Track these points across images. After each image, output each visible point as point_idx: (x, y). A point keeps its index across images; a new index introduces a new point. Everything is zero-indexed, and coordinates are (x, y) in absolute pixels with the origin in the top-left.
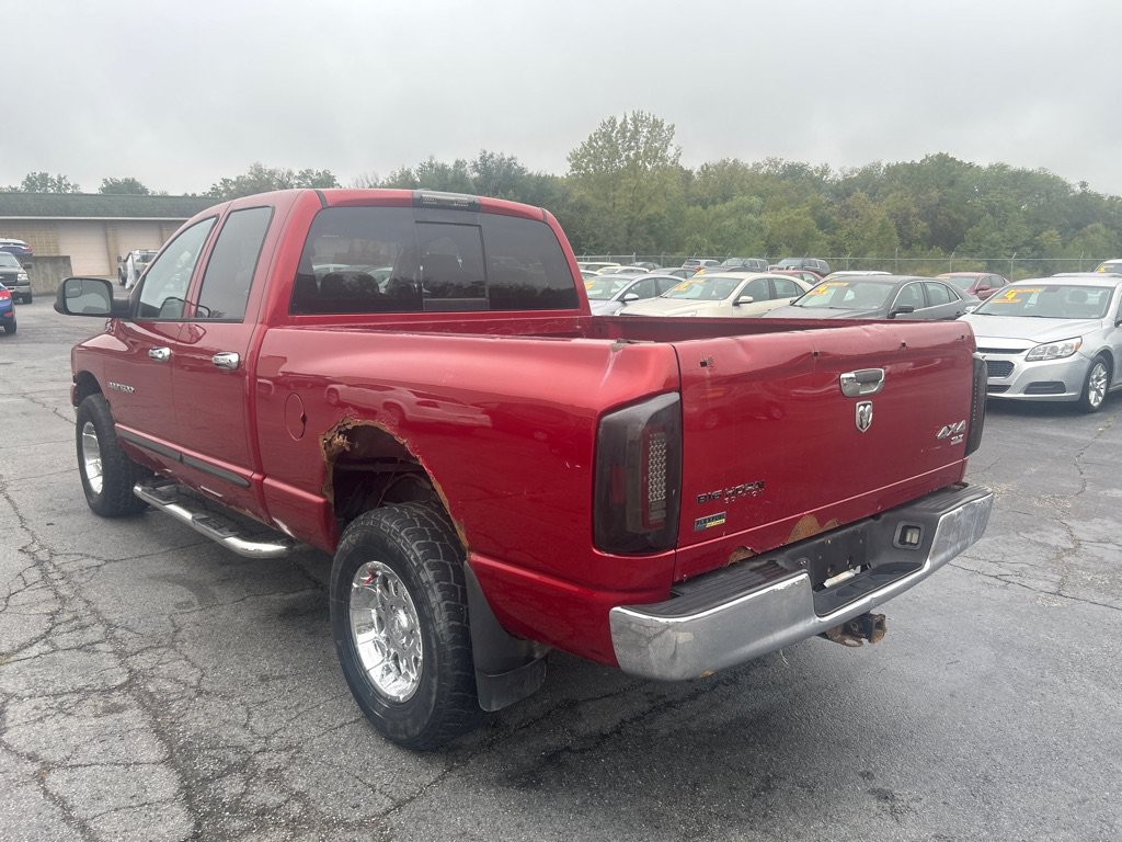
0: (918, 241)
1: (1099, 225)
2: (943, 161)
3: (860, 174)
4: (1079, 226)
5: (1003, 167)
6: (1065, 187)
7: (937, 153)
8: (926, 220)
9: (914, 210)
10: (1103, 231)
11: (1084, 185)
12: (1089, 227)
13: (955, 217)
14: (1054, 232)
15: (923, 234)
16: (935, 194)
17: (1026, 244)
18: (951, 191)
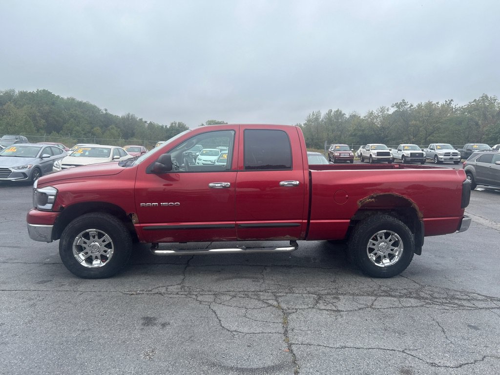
0: (41, 128)
1: (114, 126)
2: (46, 94)
3: (4, 94)
4: (106, 126)
5: (73, 99)
6: (99, 110)
7: (42, 89)
8: (43, 119)
9: (39, 114)
10: (116, 129)
11: (106, 110)
12: (110, 126)
13: (57, 119)
14: (98, 128)
15: (43, 125)
16: (47, 108)
17: (89, 132)
18: (53, 107)
